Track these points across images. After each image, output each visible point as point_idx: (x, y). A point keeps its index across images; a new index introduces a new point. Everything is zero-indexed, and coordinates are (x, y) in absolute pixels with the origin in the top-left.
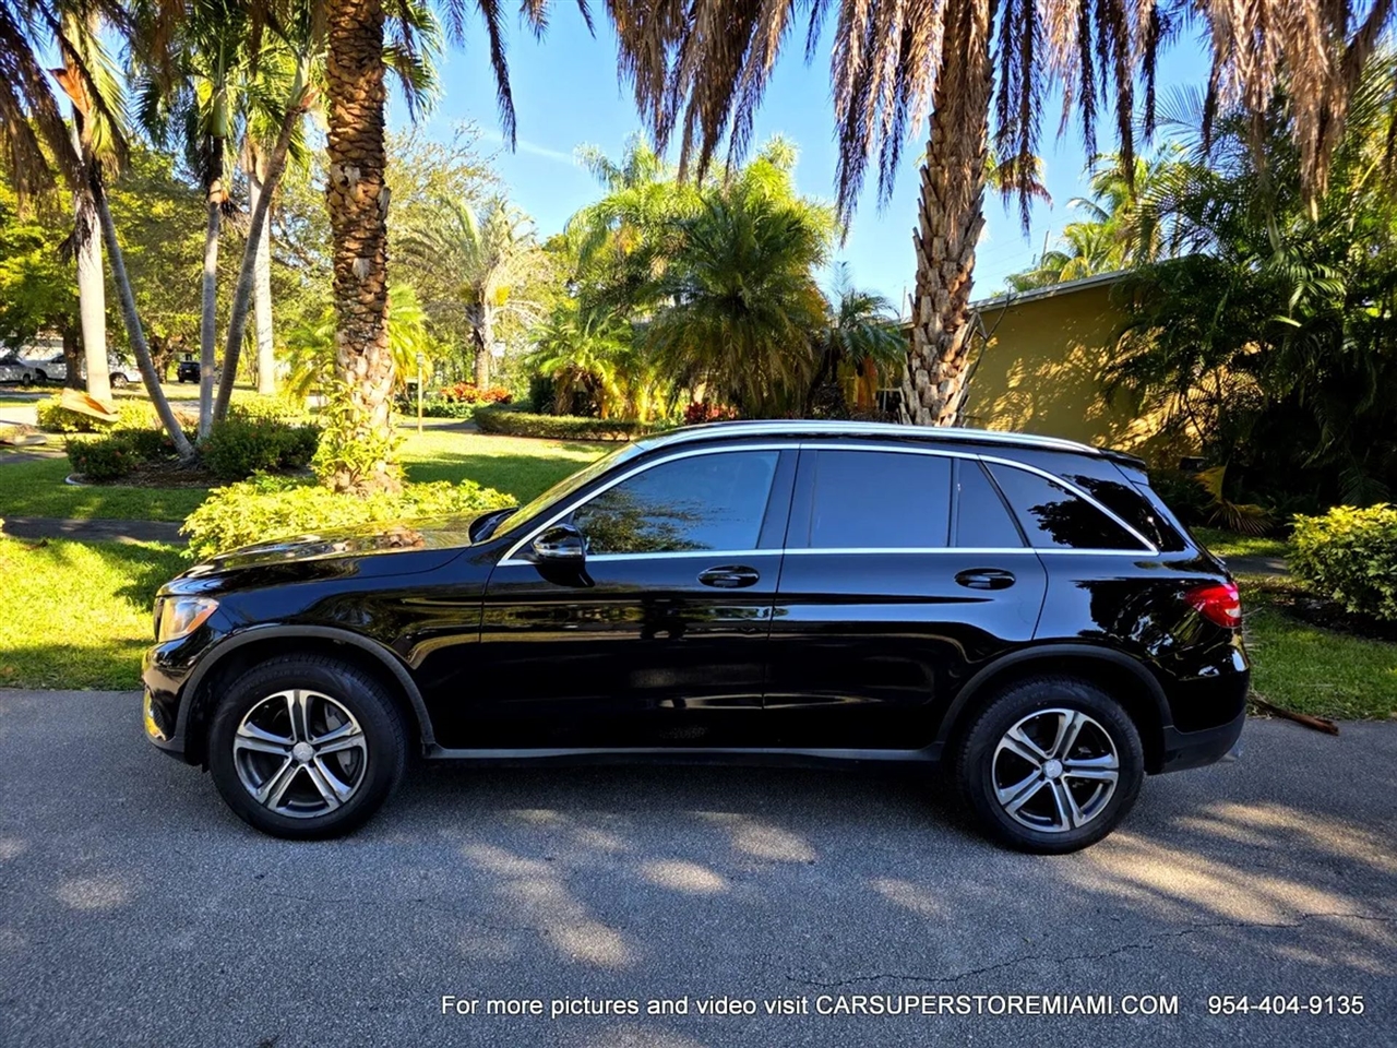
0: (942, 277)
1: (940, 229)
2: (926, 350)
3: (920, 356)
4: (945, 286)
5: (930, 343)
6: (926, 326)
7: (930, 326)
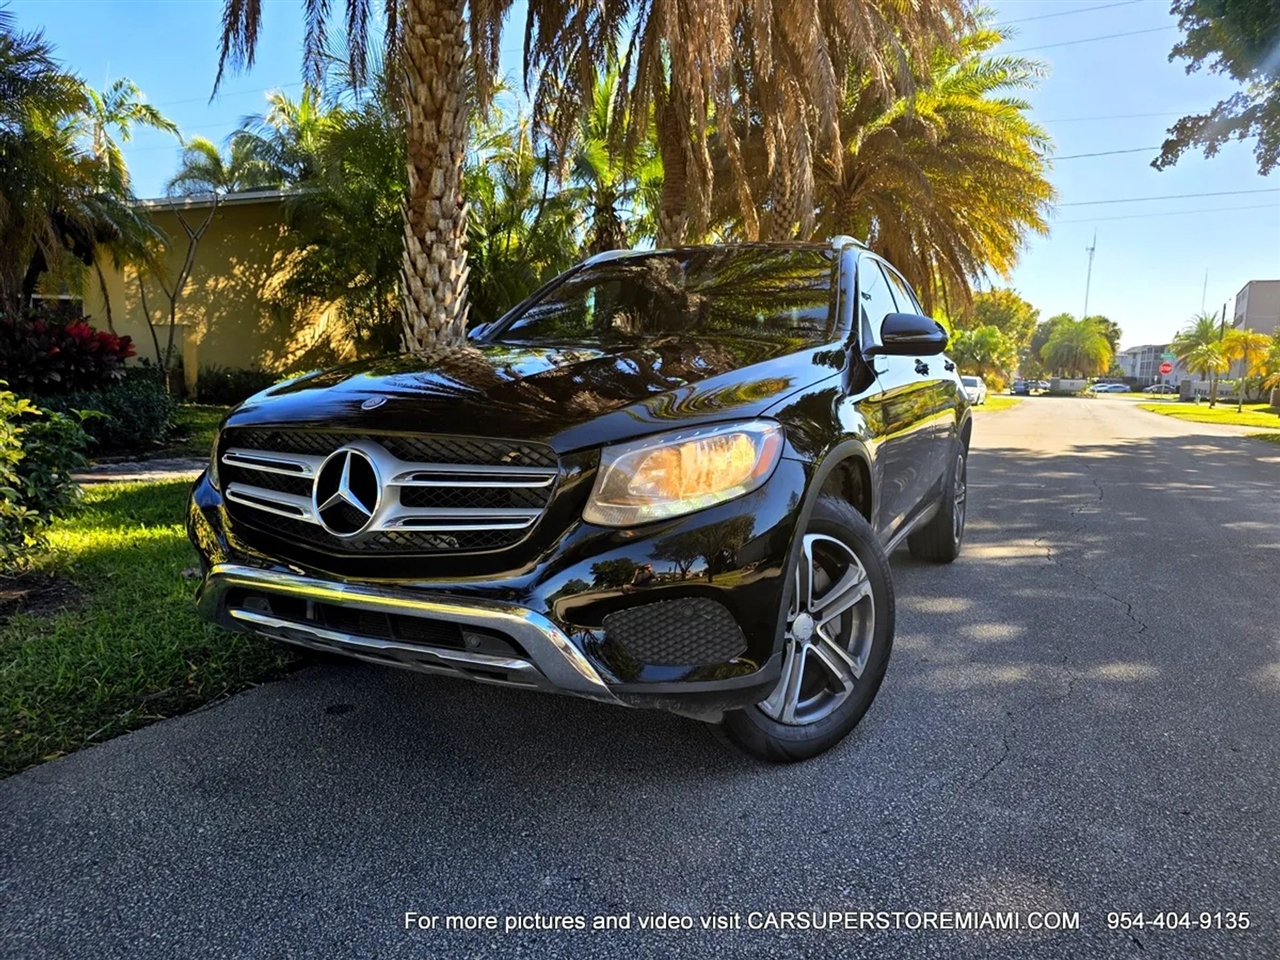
0: (452, 153)
1: (446, 103)
2: (442, 224)
3: (434, 229)
4: (453, 162)
5: (444, 217)
6: (439, 199)
7: (445, 200)
